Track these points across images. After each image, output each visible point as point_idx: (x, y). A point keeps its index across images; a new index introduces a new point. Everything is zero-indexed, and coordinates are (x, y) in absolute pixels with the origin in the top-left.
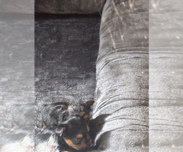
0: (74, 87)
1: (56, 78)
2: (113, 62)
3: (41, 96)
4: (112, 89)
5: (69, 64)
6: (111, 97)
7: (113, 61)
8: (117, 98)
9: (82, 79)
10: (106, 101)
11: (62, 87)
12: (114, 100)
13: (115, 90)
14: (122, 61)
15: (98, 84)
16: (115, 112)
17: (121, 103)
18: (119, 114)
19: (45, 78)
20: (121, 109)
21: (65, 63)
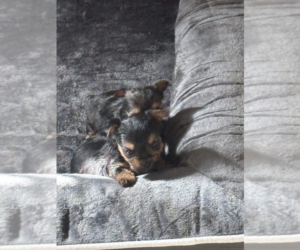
0: (139, 66)
1: (109, 53)
2: (203, 24)
3: (84, 82)
4: (201, 68)
5: (130, 29)
6: (200, 80)
7: (203, 21)
8: (210, 82)
9: (152, 52)
10: (192, 87)
11: (119, 66)
12: (205, 85)
13: (206, 70)
14: (217, 22)
15: (178, 60)
16: (207, 104)
17: (216, 91)
18: (213, 108)
19: (92, 52)
20: (216, 100)
21: (123, 28)
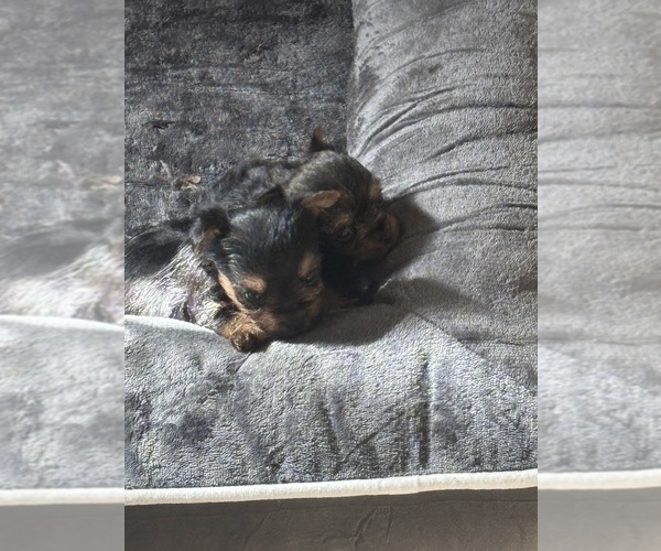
0: (266, 53)
1: (196, 19)
3: (138, 88)
4: (423, 67)
6: (419, 95)
8: (445, 101)
9: (296, 21)
11: (220, 52)
12: (434, 108)
13: (432, 70)
15: (363, 43)
16: (439, 153)
17: (459, 122)
18: (455, 164)
19: (153, 18)
20: (461, 143)
